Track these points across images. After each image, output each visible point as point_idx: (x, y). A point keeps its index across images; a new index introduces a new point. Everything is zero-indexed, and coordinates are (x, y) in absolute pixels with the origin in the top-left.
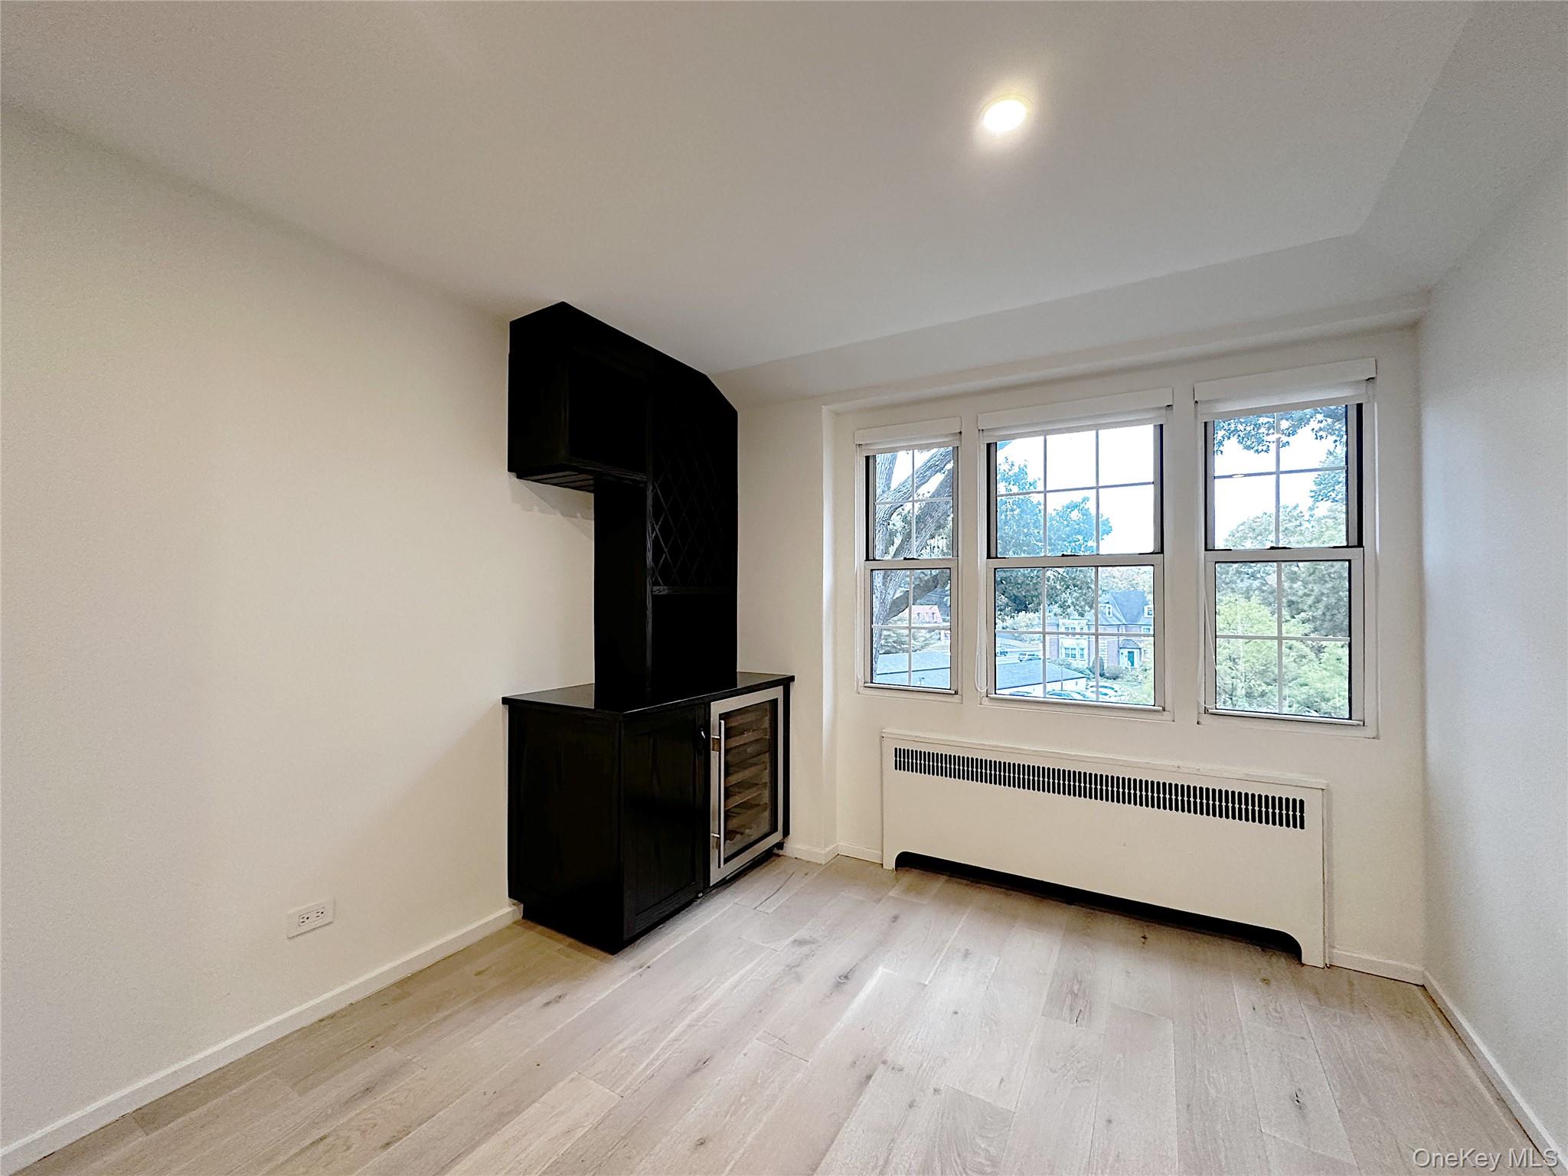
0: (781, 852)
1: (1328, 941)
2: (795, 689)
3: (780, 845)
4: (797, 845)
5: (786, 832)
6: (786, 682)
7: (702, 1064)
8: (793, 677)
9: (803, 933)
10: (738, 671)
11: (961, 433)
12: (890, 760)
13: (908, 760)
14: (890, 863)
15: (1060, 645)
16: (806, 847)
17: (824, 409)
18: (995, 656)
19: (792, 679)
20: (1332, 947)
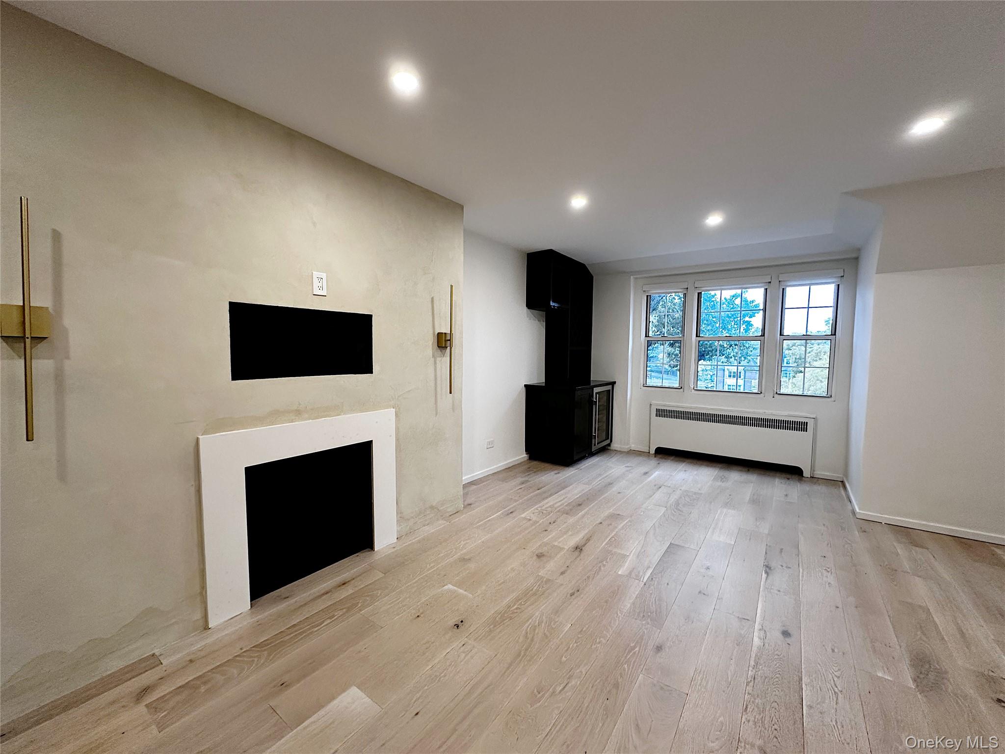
0: (609, 448)
1: (813, 468)
2: (616, 387)
3: (609, 445)
4: (615, 445)
5: (611, 441)
6: (613, 383)
7: (610, 484)
8: (615, 382)
9: (628, 465)
10: (591, 379)
11: (687, 288)
12: (654, 413)
13: (661, 413)
14: (653, 451)
15: (725, 383)
16: (619, 446)
17: (632, 277)
18: (698, 372)
19: (615, 383)
20: (814, 471)
